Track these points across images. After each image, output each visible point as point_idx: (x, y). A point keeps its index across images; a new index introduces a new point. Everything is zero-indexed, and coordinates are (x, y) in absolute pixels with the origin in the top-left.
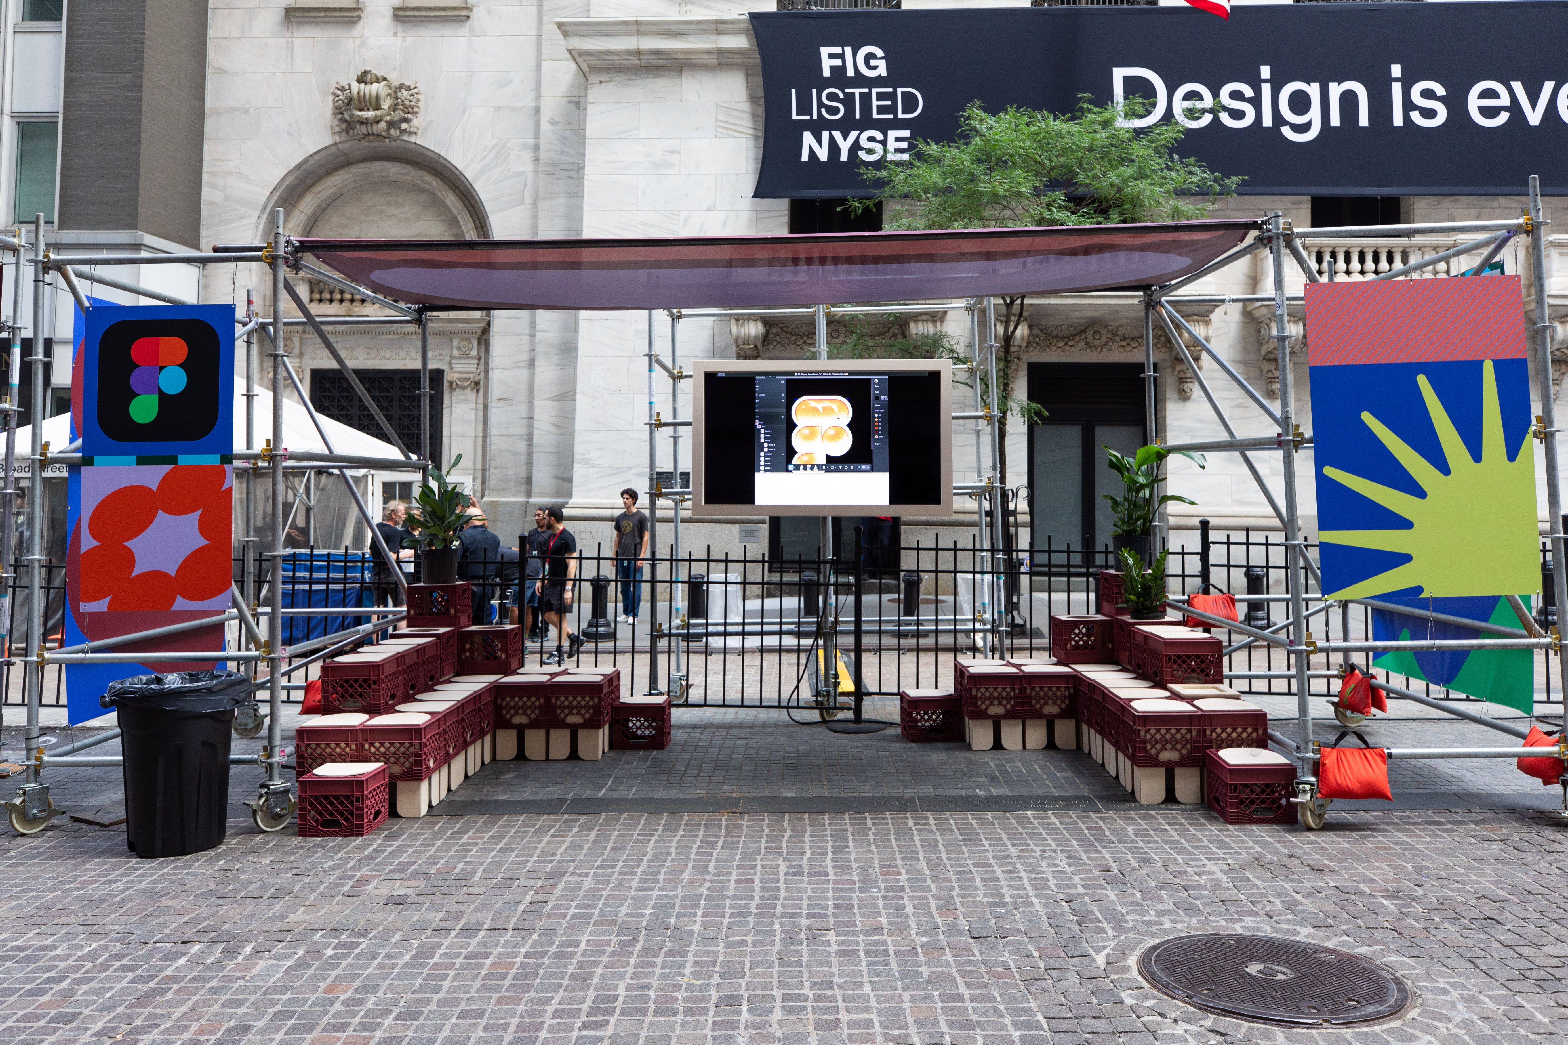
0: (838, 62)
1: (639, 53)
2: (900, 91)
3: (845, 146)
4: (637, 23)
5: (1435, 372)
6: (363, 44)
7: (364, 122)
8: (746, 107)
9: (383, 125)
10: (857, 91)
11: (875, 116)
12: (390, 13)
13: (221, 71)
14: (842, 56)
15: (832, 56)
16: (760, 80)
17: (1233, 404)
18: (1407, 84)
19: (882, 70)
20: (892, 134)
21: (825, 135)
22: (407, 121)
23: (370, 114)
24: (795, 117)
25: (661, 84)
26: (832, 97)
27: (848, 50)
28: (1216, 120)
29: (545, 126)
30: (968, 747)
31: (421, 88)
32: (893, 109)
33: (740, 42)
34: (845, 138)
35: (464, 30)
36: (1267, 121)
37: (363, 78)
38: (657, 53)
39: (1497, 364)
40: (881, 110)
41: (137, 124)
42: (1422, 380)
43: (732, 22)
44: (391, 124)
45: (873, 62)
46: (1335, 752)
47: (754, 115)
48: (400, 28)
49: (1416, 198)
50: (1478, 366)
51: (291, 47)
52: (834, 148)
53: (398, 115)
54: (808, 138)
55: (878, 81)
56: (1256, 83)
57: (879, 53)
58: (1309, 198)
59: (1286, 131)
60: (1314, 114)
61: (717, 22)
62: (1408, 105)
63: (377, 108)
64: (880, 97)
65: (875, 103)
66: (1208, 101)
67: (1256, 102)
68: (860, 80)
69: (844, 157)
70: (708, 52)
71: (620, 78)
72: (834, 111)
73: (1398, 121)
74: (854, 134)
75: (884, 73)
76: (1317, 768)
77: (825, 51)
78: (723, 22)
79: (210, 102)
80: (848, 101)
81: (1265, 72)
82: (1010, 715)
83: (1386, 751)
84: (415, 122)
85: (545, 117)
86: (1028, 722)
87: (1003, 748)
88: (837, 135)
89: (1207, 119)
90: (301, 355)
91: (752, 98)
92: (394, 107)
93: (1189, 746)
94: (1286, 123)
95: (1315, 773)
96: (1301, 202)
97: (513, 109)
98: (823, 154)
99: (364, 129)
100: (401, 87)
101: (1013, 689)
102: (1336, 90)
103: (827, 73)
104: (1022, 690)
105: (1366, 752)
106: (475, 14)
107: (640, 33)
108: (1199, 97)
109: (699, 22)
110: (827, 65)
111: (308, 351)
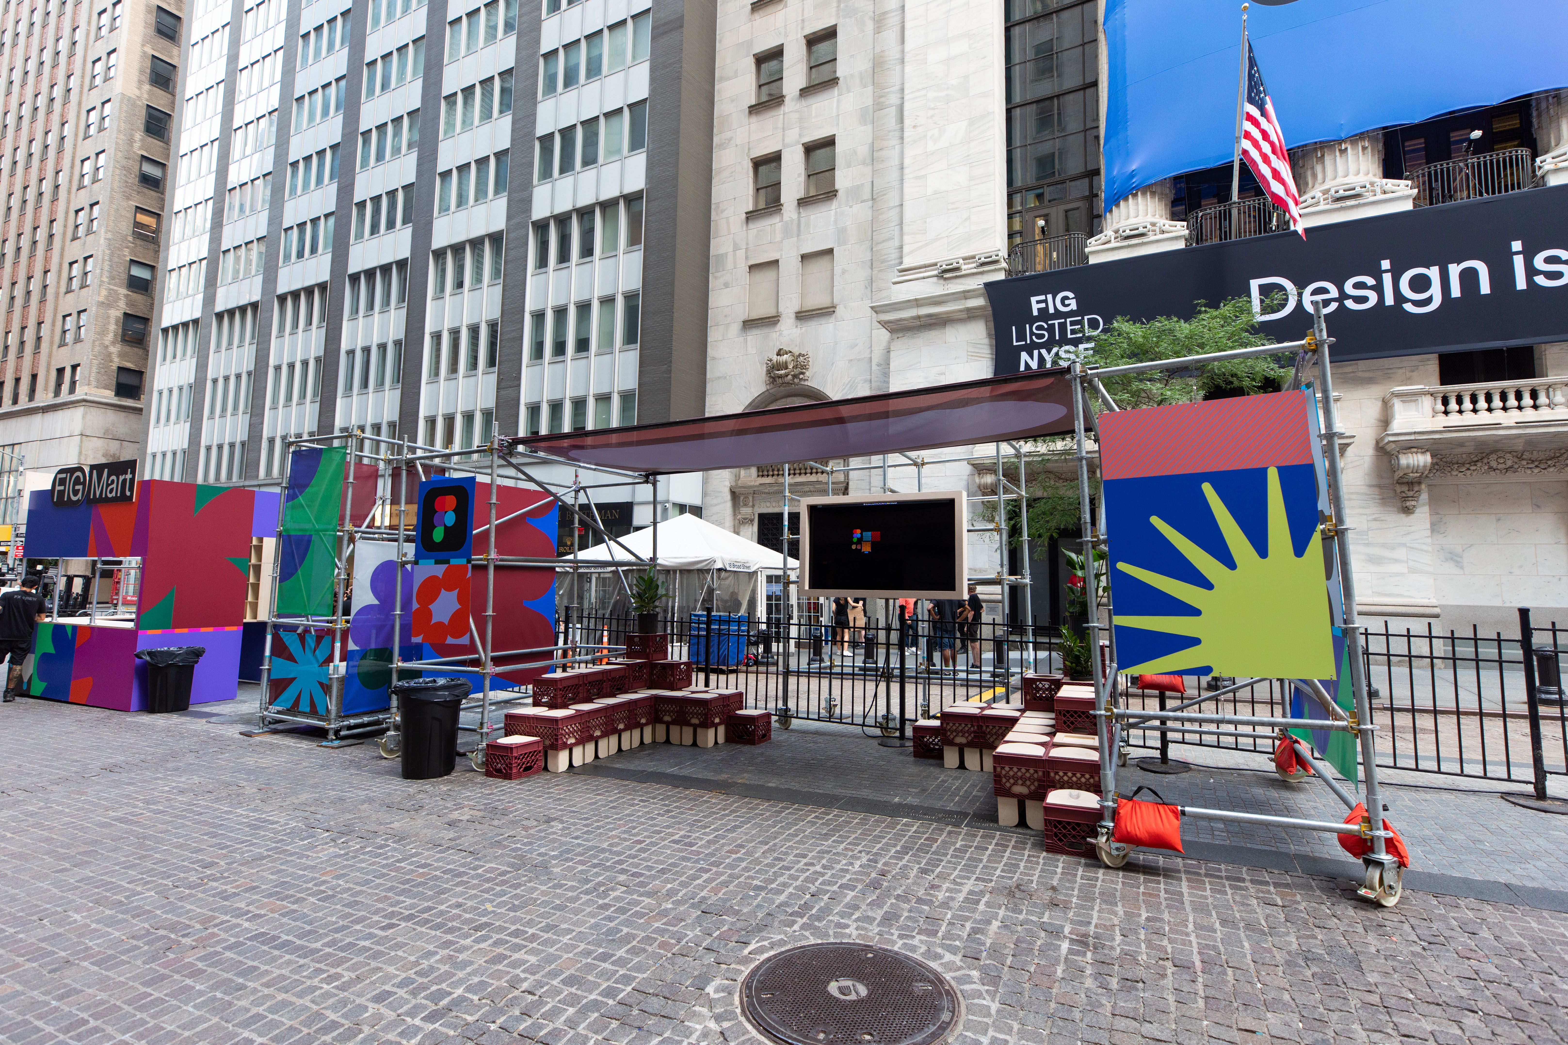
0: (1043, 305)
1: (919, 317)
2: (1086, 318)
3: (1048, 358)
4: (916, 300)
5: (1220, 481)
6: (781, 335)
7: (780, 377)
8: (986, 341)
9: (790, 377)
10: (1056, 322)
11: (1069, 336)
12: (793, 316)
13: (714, 358)
14: (1046, 301)
15: (1038, 302)
16: (992, 324)
17: (1370, 518)
18: (1529, 255)
19: (1073, 305)
20: (1081, 347)
21: (1036, 352)
22: (803, 373)
23: (783, 372)
24: (1015, 344)
25: (933, 335)
26: (1040, 328)
27: (1050, 297)
28: (1342, 307)
29: (874, 367)
30: (942, 765)
31: (810, 354)
32: (1082, 330)
33: (980, 302)
34: (1049, 352)
35: (832, 319)
36: (1389, 300)
37: (779, 354)
38: (930, 316)
39: (1282, 471)
40: (1073, 332)
41: (669, 390)
42: (1207, 489)
43: (973, 290)
44: (795, 376)
45: (1067, 302)
46: (1130, 803)
47: (991, 346)
48: (799, 323)
49: (1548, 346)
50: (1262, 473)
51: (746, 341)
52: (1041, 360)
53: (797, 371)
54: (1024, 356)
55: (1071, 314)
56: (1377, 275)
57: (1071, 295)
58: (1436, 355)
59: (1408, 307)
60: (1436, 290)
61: (964, 292)
62: (1531, 271)
63: (787, 368)
64: (1072, 323)
65: (1069, 328)
66: (1334, 293)
67: (1379, 288)
68: (1058, 314)
69: (1049, 365)
70: (960, 311)
71: (910, 334)
72: (1041, 336)
73: (1521, 284)
74: (1055, 350)
75: (1075, 308)
76: (1115, 815)
77: (1034, 300)
78: (968, 291)
79: (709, 375)
80: (1051, 330)
81: (1386, 264)
82: (970, 744)
83: (1179, 808)
84: (807, 374)
85: (874, 363)
86: (984, 751)
87: (966, 769)
88: (1044, 352)
89: (1334, 306)
90: (753, 506)
91: (989, 335)
92: (795, 367)
93: (1036, 784)
94: (1407, 300)
95: (1113, 820)
96: (1429, 360)
97: (859, 360)
98: (1034, 365)
99: (780, 381)
100: (800, 355)
101: (973, 726)
102: (1454, 270)
103: (1035, 313)
104: (980, 727)
105: (1160, 807)
106: (838, 310)
107: (918, 306)
108: (1325, 291)
109: (953, 294)
110: (1035, 308)
111: (757, 504)
